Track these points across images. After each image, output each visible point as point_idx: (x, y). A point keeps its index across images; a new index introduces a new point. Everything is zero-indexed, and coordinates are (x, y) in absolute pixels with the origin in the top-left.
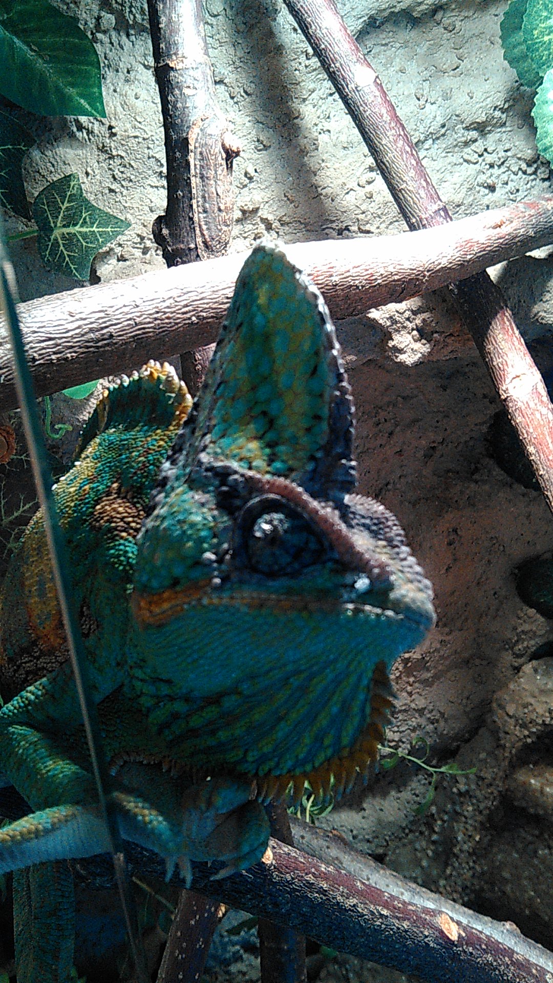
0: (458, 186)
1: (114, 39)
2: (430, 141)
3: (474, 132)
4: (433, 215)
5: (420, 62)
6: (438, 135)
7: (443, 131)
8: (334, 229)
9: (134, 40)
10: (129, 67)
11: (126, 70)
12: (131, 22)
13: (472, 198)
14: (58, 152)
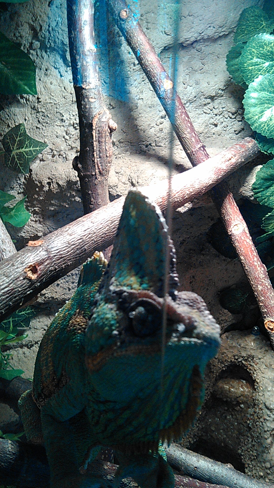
0: (200, 125)
1: (39, 53)
2: (189, 103)
3: (209, 99)
4: (198, 149)
5: (185, 66)
6: (192, 101)
7: (195, 99)
8: (144, 145)
9: (49, 54)
10: (47, 67)
11: (45, 69)
12: (48, 46)
13: (207, 130)
14: (11, 110)
